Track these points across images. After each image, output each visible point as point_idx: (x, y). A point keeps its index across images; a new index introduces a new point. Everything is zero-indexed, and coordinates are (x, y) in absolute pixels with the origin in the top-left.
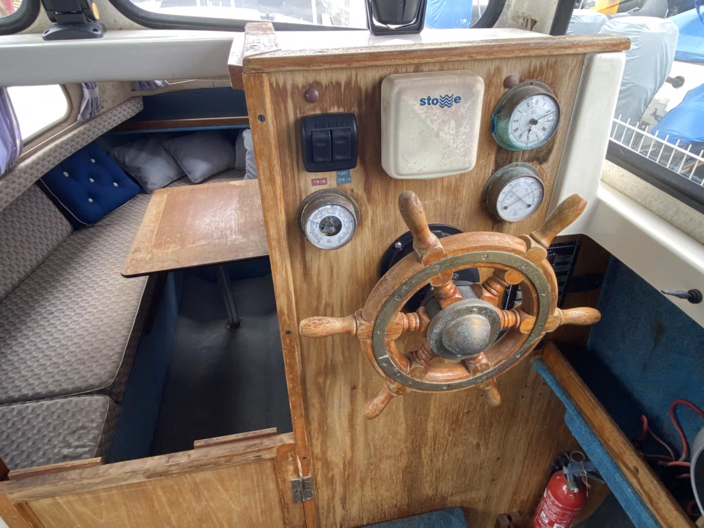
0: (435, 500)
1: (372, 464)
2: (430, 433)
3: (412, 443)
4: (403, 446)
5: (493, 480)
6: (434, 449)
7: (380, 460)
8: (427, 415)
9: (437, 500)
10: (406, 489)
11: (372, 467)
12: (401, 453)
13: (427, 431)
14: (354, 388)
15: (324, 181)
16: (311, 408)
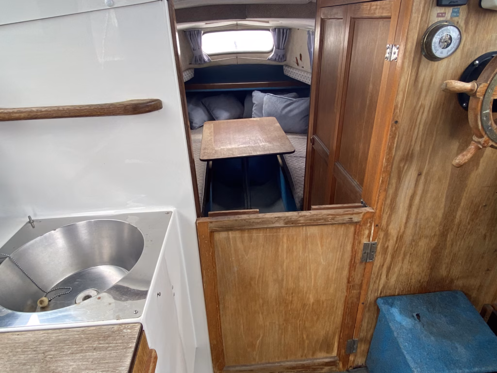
0: (446, 281)
1: (414, 241)
2: (457, 221)
3: (444, 226)
4: (437, 229)
5: (488, 270)
6: (456, 234)
7: (420, 239)
8: (459, 204)
9: (447, 281)
10: (430, 267)
11: (413, 243)
12: (435, 235)
13: (455, 218)
14: (420, 174)
15: (444, 15)
16: (390, 186)
